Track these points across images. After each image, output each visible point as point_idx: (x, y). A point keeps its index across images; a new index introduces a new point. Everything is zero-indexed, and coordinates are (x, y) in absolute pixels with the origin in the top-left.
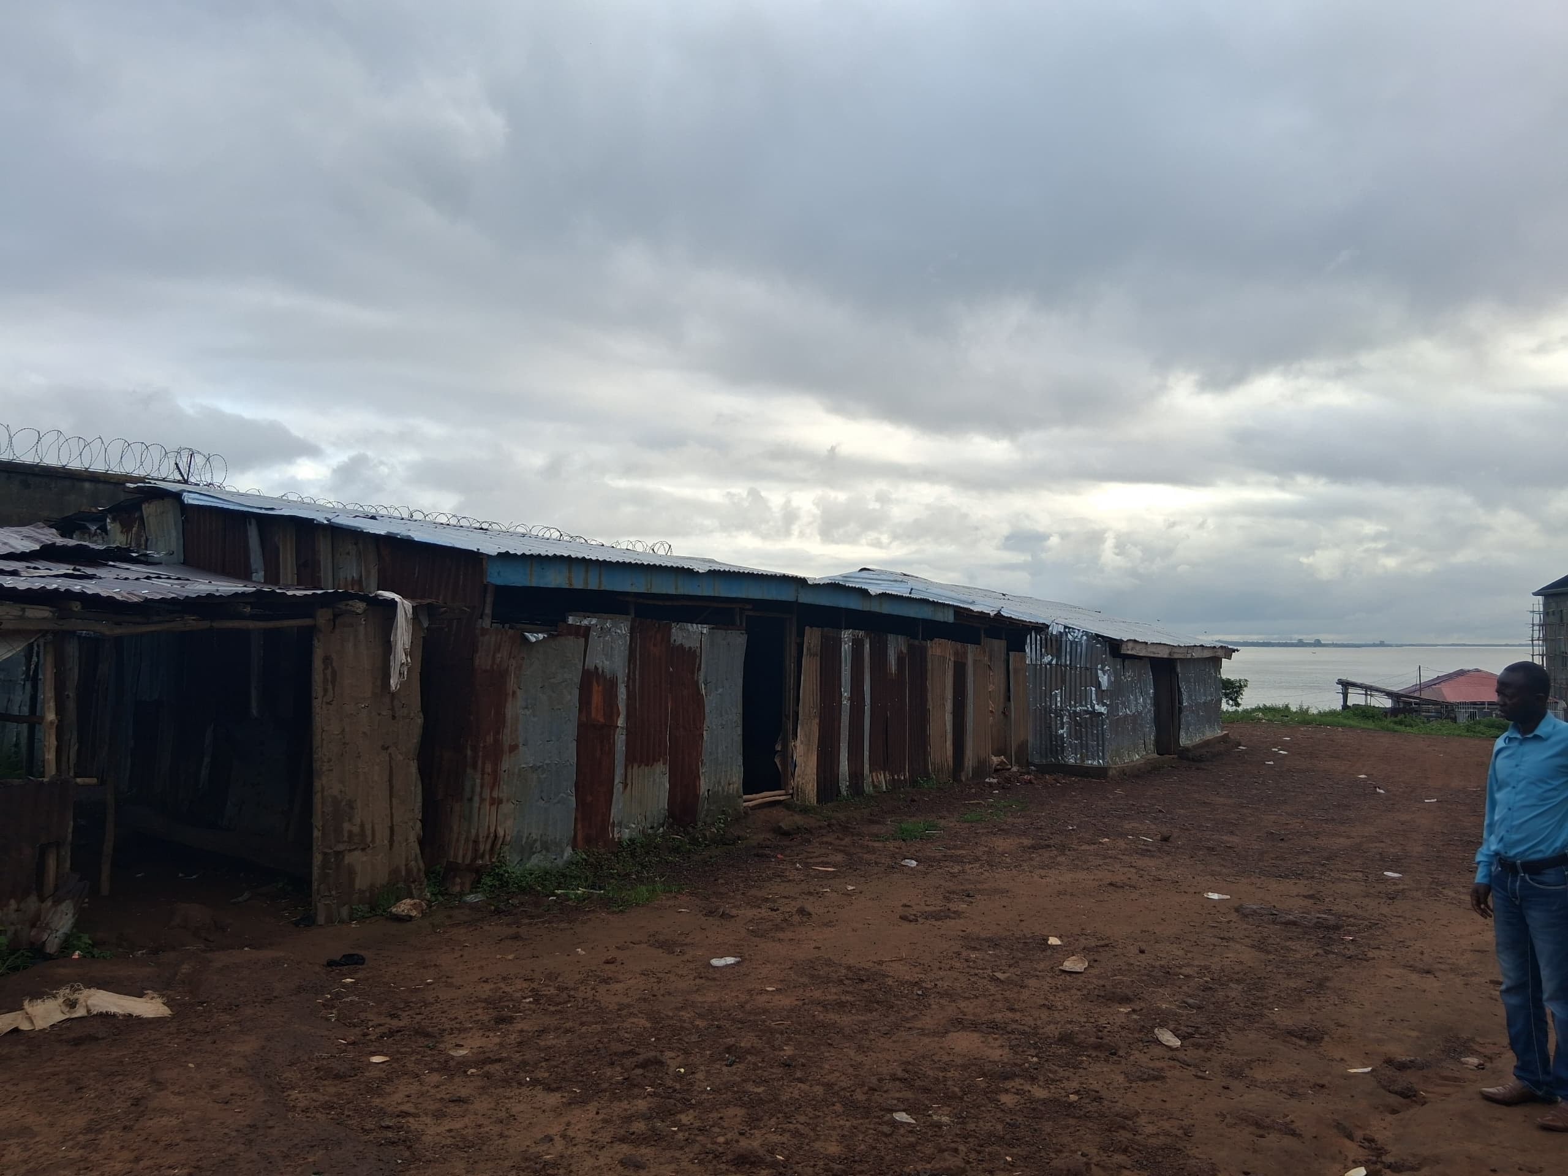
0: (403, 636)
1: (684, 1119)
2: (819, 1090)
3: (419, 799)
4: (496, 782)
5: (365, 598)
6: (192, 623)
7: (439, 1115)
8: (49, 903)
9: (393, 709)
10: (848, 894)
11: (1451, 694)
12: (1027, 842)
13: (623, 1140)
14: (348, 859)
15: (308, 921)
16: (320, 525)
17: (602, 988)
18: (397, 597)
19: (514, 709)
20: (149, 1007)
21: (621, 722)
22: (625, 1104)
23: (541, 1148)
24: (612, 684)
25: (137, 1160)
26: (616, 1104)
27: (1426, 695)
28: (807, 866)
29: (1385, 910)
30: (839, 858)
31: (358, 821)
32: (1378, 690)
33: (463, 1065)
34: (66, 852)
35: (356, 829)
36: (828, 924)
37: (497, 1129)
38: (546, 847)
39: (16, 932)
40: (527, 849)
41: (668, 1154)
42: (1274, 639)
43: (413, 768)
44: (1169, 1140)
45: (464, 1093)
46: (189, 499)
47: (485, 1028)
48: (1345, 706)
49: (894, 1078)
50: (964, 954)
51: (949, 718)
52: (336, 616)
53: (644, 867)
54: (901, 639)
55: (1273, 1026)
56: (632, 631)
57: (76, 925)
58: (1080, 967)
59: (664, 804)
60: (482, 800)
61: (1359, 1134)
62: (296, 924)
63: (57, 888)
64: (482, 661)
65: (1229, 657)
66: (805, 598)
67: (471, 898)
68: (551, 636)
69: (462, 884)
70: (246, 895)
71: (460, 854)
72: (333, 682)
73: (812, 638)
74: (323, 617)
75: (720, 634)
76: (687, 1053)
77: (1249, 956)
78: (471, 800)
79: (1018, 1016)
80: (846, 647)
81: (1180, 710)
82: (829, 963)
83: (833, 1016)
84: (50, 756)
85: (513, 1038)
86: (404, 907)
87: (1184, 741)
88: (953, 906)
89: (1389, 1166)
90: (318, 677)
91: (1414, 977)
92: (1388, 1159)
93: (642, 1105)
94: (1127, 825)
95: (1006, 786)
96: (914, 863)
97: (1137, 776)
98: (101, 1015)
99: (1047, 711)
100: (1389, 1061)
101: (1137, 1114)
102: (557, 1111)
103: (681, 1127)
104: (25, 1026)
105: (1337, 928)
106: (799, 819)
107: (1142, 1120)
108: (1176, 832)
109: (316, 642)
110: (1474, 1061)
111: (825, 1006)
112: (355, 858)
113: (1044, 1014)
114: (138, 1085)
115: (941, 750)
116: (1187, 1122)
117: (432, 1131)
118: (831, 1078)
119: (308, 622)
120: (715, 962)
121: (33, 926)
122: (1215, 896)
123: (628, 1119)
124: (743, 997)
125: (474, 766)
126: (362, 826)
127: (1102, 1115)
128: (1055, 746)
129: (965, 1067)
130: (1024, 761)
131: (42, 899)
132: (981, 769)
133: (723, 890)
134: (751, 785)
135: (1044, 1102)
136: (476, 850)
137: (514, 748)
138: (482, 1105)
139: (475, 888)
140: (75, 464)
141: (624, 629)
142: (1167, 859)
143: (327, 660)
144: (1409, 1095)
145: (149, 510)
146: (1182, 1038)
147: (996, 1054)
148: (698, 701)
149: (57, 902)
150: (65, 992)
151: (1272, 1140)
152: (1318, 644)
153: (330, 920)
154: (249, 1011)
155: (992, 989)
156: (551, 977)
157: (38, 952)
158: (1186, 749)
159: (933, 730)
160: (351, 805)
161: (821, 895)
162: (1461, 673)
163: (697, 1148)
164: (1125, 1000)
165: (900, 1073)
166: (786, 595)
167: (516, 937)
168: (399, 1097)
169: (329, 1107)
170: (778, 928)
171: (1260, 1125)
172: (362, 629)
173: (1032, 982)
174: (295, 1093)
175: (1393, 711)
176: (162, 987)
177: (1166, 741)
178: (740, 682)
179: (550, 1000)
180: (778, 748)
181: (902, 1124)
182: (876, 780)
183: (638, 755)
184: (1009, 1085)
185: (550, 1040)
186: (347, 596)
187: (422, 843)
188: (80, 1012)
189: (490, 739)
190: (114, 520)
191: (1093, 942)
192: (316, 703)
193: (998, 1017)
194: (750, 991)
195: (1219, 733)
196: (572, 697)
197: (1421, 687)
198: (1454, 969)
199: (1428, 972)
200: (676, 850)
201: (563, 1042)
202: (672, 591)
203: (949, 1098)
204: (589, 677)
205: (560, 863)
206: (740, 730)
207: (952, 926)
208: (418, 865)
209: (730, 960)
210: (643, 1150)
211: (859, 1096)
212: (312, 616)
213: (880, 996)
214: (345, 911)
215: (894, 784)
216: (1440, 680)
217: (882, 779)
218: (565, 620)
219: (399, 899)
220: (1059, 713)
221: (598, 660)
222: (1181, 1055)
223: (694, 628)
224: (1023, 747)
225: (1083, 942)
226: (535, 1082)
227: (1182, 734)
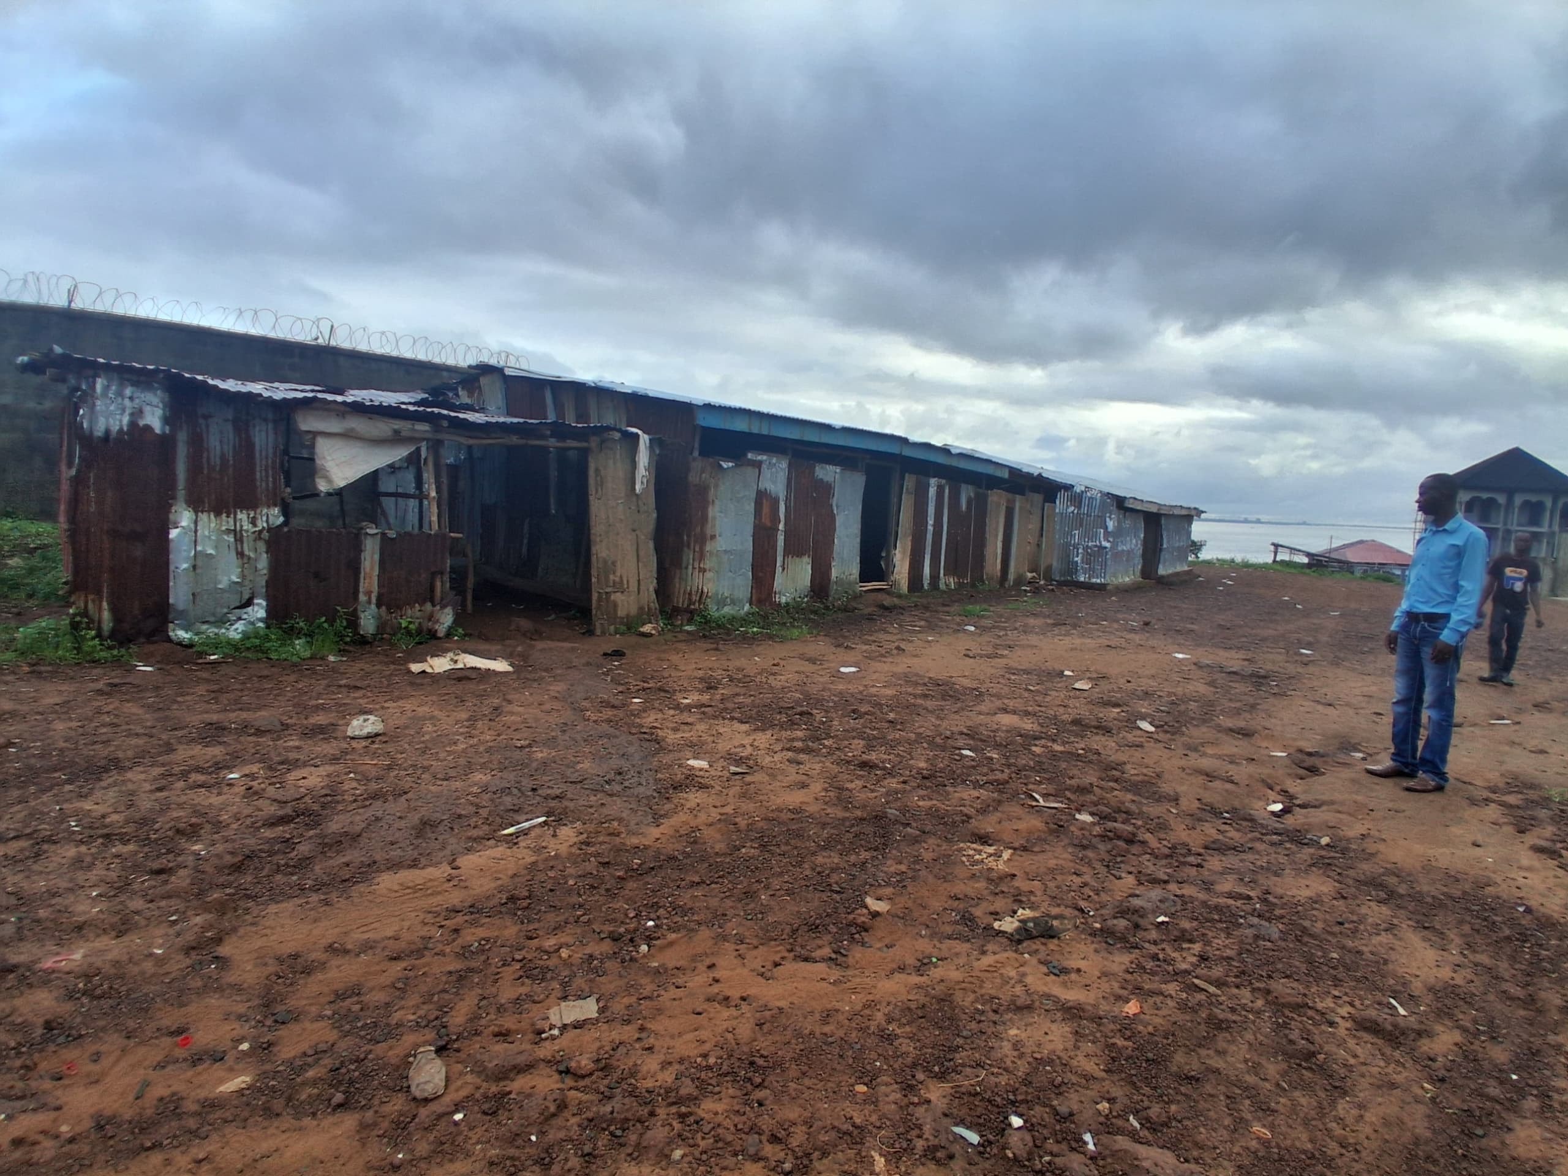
0: (643, 458)
1: (826, 742)
2: (913, 736)
3: (655, 565)
4: (702, 557)
5: (620, 431)
6: (515, 440)
7: (675, 730)
8: (438, 607)
9: (638, 506)
10: (929, 642)
11: (1351, 556)
12: (1049, 621)
13: (788, 750)
14: (613, 597)
15: (590, 633)
16: (590, 388)
17: (771, 677)
18: (640, 432)
19: (713, 511)
20: (500, 666)
21: (781, 527)
22: (789, 733)
23: (738, 750)
24: (775, 501)
25: (499, 735)
26: (783, 732)
27: (1334, 555)
28: (901, 626)
29: (1300, 670)
30: (922, 623)
31: (618, 574)
32: (1299, 551)
33: (688, 708)
34: (446, 578)
35: (617, 579)
36: (916, 656)
37: (710, 739)
38: (733, 602)
39: (420, 623)
40: (721, 603)
41: (817, 759)
42: (1227, 517)
43: (651, 545)
44: (1146, 778)
45: (690, 720)
46: (508, 372)
47: (701, 692)
48: (1275, 561)
49: (962, 733)
50: (1007, 676)
51: (1000, 545)
52: (603, 442)
53: (795, 620)
54: (970, 487)
55: (1219, 726)
56: (790, 466)
57: (455, 622)
58: (1086, 687)
59: (807, 582)
60: (694, 568)
61: (1278, 788)
62: (583, 634)
63: (442, 599)
64: (693, 478)
65: (1199, 516)
66: (907, 452)
67: (688, 628)
68: (737, 465)
69: (682, 620)
70: (553, 616)
71: (681, 601)
72: (602, 486)
73: (910, 481)
74: (594, 442)
75: (848, 473)
76: (826, 711)
77: (1202, 688)
78: (687, 568)
79: (1043, 709)
80: (932, 491)
81: (1161, 550)
82: (917, 675)
83: (919, 701)
84: (435, 518)
85: (718, 697)
86: (647, 628)
87: (1162, 571)
88: (999, 652)
89: (1299, 806)
90: (592, 482)
91: (1320, 707)
92: (1297, 802)
93: (800, 734)
94: (1120, 616)
95: (1036, 591)
96: (972, 628)
97: (1126, 591)
98: (472, 668)
99: (1068, 544)
100: (1301, 751)
101: (1125, 763)
102: (748, 734)
103: (825, 746)
104: (429, 670)
105: (1265, 677)
106: (896, 601)
107: (1128, 767)
108: (1153, 621)
109: (590, 459)
110: (1361, 755)
111: (915, 696)
112: (617, 597)
113: (1061, 710)
114: (496, 702)
115: (993, 564)
116: (1158, 770)
117: (671, 737)
118: (921, 730)
119: (585, 445)
120: (843, 670)
121: (430, 620)
122: (1180, 656)
123: (793, 740)
124: (861, 688)
125: (689, 547)
126: (621, 577)
127: (1101, 762)
128: (1072, 568)
129: (1007, 731)
130: (1048, 578)
131: (434, 605)
132: (1020, 581)
133: (847, 634)
134: (864, 577)
135: (1061, 752)
136: (690, 599)
137: (713, 537)
138: (702, 727)
139: (690, 621)
140: (437, 360)
141: (784, 465)
142: (1147, 635)
143: (597, 470)
144: (1313, 771)
145: (484, 381)
146: (1156, 727)
147: (1029, 727)
148: (832, 518)
149: (443, 607)
150: (450, 655)
151: (1217, 784)
152: (1258, 521)
153: (603, 633)
154: (559, 672)
155: (1026, 695)
156: (740, 670)
157: (433, 635)
158: (1163, 577)
159: (988, 552)
160: (614, 563)
161: (911, 642)
162: (1361, 542)
163: (835, 757)
164: (1116, 705)
165: (965, 731)
166: (894, 449)
167: (717, 649)
168: (651, 719)
169: (609, 721)
170: (882, 656)
171: (1210, 776)
172: (618, 452)
173: (1054, 693)
174: (588, 713)
175: (1309, 566)
176: (507, 656)
177: (1148, 570)
178: (860, 507)
179: (739, 681)
180: (884, 554)
181: (967, 756)
182: (947, 581)
183: (794, 549)
184: (1037, 742)
185: (741, 699)
186: (608, 429)
187: (657, 592)
188: (460, 665)
189: (698, 529)
190: (463, 388)
191: (1095, 675)
192: (591, 498)
193: (1030, 709)
194: (865, 686)
195: (1186, 568)
196: (750, 507)
197: (1331, 551)
198: (1348, 705)
199: (1330, 705)
200: (815, 612)
201: (749, 700)
202: (817, 440)
203: (997, 746)
204: (762, 497)
205: (742, 612)
206: (858, 540)
207: (1002, 662)
208: (655, 605)
209: (853, 669)
210: (801, 756)
211: (938, 740)
212: (587, 441)
213: (951, 693)
214: (612, 628)
215: (960, 585)
216: (1345, 546)
217: (952, 582)
218: (745, 455)
219: (644, 624)
220: (1076, 547)
221: (767, 484)
222: (1156, 736)
223: (831, 468)
224: (1049, 568)
225: (1088, 675)
226: (732, 719)
227: (1161, 566)
